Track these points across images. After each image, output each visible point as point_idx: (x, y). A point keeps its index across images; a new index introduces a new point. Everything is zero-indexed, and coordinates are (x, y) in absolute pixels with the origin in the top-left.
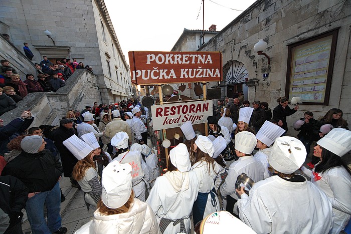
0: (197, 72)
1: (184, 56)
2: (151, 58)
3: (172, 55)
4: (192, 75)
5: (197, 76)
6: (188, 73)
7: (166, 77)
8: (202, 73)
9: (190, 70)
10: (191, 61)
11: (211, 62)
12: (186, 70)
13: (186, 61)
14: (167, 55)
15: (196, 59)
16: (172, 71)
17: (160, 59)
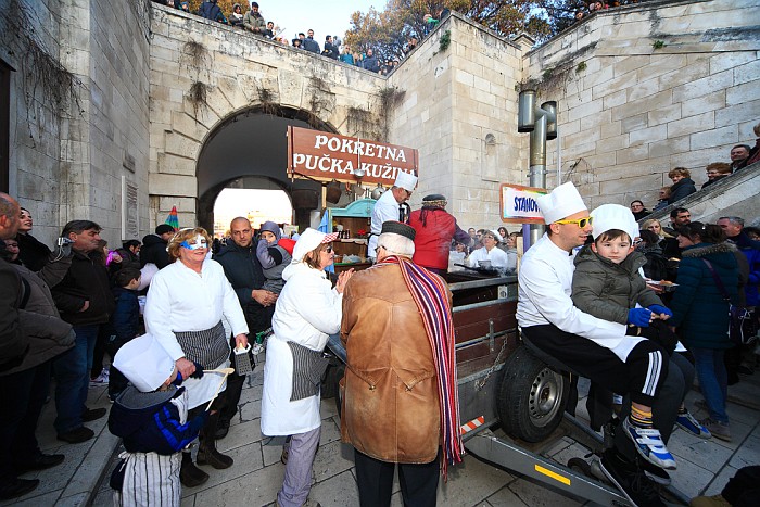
0: (384, 171)
1: (368, 145)
2: (322, 140)
3: (351, 142)
4: (377, 174)
5: (384, 176)
6: (371, 169)
7: (340, 170)
8: (391, 173)
9: (375, 166)
10: (377, 153)
11: (404, 160)
12: (369, 165)
13: (370, 153)
14: (345, 141)
15: (384, 152)
16: (349, 163)
17: (334, 144)
